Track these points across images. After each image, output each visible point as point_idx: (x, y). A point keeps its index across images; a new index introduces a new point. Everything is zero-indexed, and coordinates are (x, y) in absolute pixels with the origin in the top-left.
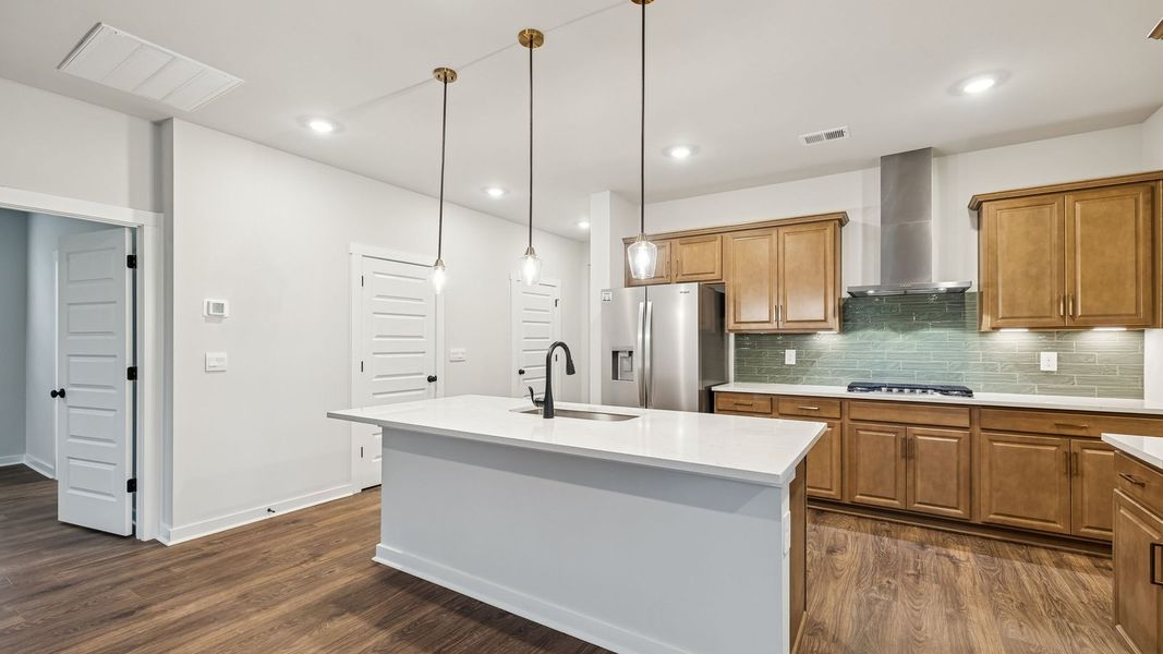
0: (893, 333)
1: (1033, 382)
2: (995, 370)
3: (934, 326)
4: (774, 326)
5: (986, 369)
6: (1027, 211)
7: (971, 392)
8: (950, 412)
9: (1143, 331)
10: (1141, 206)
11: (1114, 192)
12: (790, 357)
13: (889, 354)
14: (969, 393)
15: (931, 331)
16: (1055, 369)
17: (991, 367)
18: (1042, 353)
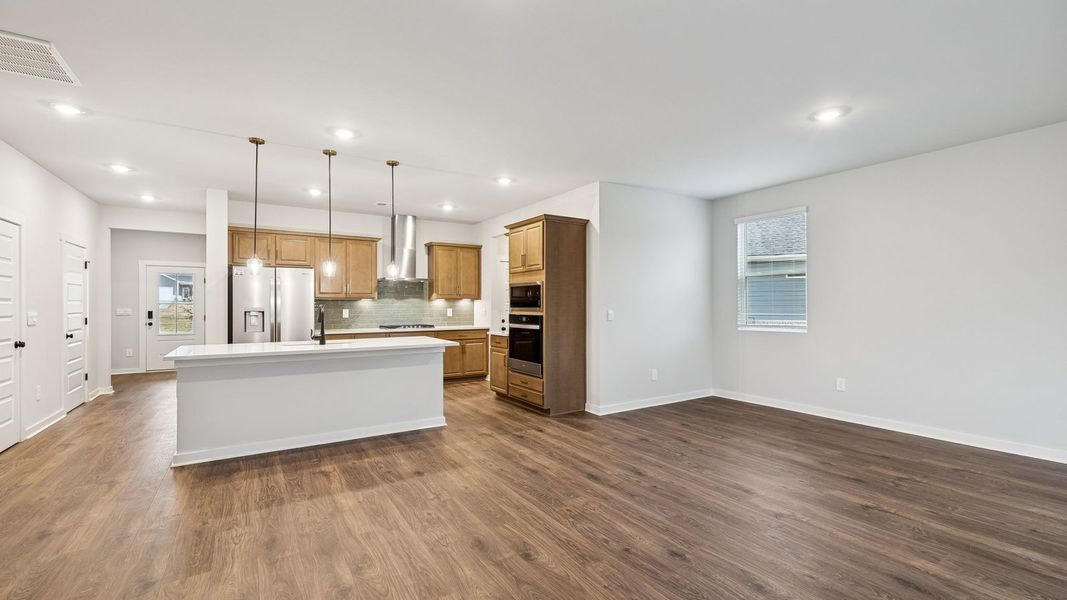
1: (445, 321)
4: (344, 295)
6: (447, 252)
9: (473, 301)
10: (476, 257)
11: (470, 250)
12: (346, 313)
14: (432, 326)
16: (452, 316)
17: (432, 315)
18: (448, 309)
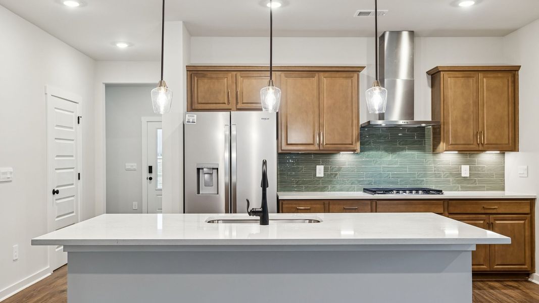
0: (386, 153)
1: (458, 183)
2: (440, 177)
3: (410, 149)
5: (436, 177)
6: (462, 80)
7: (441, 191)
8: (433, 204)
9: (504, 153)
10: (510, 84)
11: (500, 75)
12: (320, 171)
13: (384, 167)
15: (408, 152)
16: (468, 176)
17: (439, 175)
18: (462, 166)
